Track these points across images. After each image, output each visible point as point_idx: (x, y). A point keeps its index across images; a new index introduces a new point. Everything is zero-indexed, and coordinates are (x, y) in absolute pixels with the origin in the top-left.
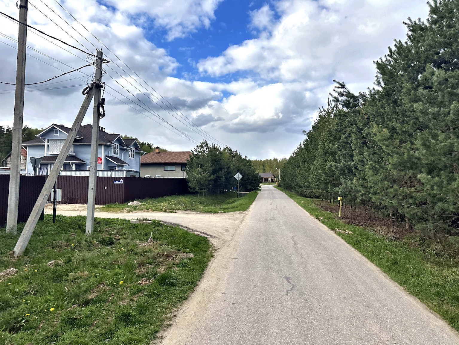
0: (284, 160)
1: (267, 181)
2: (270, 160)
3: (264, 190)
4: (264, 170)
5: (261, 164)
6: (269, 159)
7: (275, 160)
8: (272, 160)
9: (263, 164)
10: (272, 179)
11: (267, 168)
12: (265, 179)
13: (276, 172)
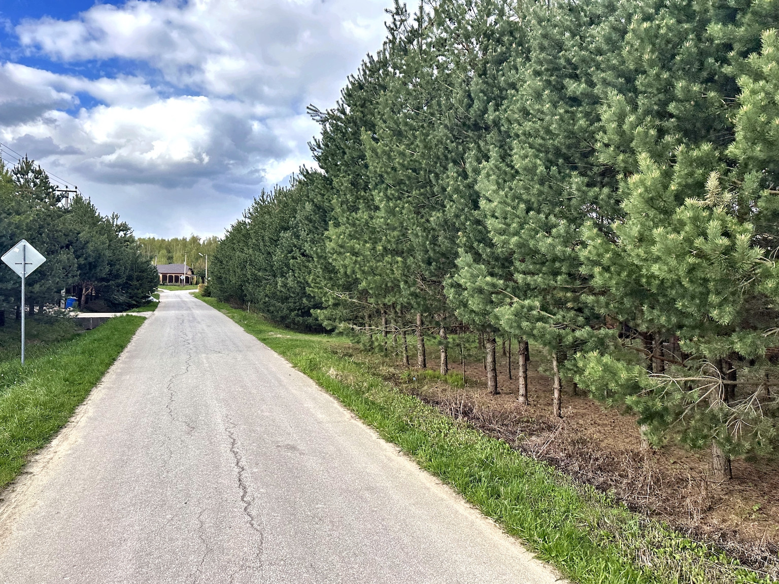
0: (213, 241)
1: (176, 281)
2: (184, 239)
3: (168, 307)
4: (170, 259)
5: (164, 246)
6: (180, 238)
7: (195, 240)
11: (177, 255)
12: (171, 277)
13: (197, 264)
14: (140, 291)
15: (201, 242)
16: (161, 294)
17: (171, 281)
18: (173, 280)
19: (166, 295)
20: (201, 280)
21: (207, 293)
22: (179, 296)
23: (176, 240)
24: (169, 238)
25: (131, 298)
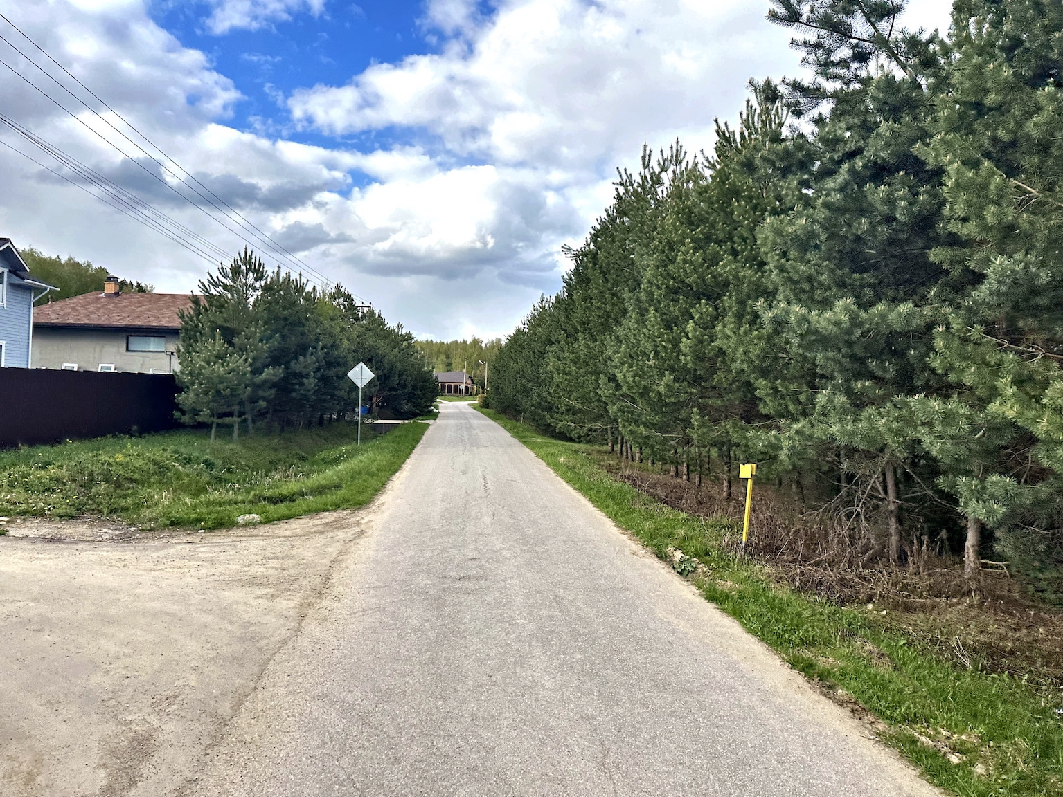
0: (496, 345)
1: (456, 391)
2: (465, 342)
3: (448, 416)
4: (449, 366)
5: (442, 350)
6: (460, 340)
7: (476, 342)
8: (468, 343)
9: (447, 352)
10: (467, 388)
11: (456, 361)
12: (450, 387)
13: (478, 371)
14: (423, 401)
15: (483, 345)
16: (440, 405)
17: (449, 391)
18: (452, 391)
19: (445, 405)
20: (481, 390)
21: (485, 405)
22: (457, 407)
23: (456, 342)
24: (448, 340)
25: (414, 407)
